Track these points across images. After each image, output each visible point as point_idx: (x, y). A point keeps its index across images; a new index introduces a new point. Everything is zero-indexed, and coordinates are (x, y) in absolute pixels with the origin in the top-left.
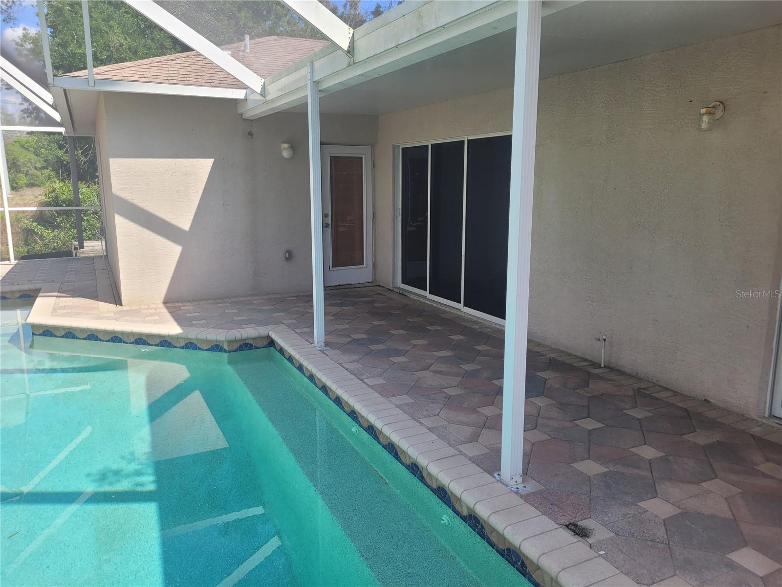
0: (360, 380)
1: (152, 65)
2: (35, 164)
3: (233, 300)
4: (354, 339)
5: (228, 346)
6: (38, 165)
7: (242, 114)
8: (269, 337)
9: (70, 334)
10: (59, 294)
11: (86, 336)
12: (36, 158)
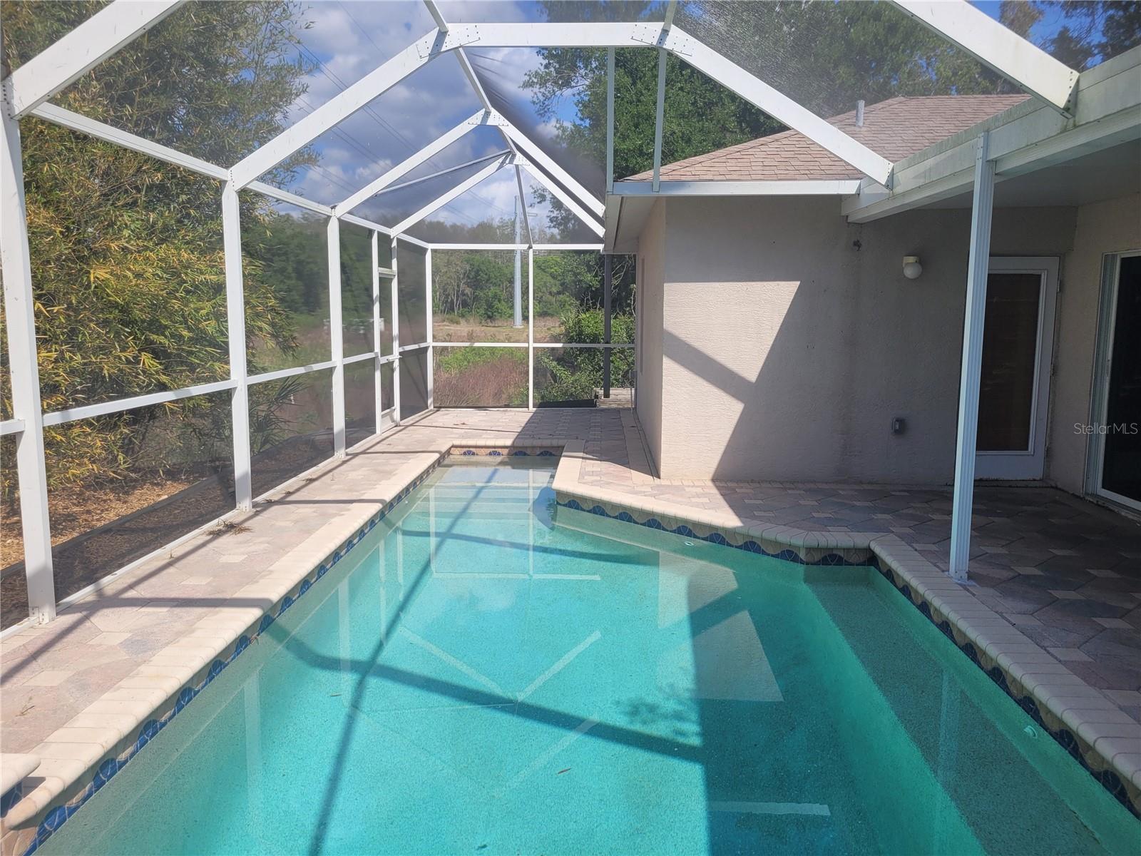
0: (1042, 647)
1: (728, 157)
2: (551, 288)
3: (812, 486)
4: (1020, 574)
5: (807, 554)
6: (554, 290)
7: (847, 216)
8: (869, 550)
9: (599, 508)
10: (585, 456)
11: (617, 514)
12: (552, 281)
